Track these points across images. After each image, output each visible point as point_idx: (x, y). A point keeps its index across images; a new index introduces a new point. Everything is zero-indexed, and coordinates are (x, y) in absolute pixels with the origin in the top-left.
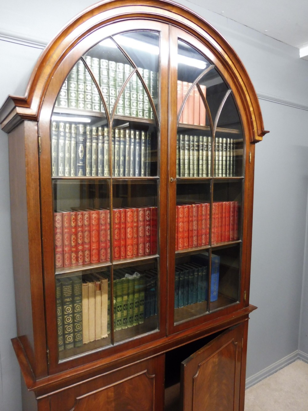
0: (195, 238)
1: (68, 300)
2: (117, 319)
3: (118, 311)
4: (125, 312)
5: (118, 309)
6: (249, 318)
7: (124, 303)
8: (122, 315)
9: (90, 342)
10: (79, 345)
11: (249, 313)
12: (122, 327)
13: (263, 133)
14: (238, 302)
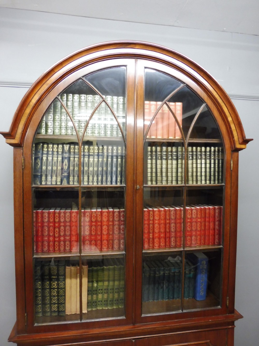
0: (173, 239)
1: (54, 277)
2: (99, 300)
3: (99, 293)
4: (105, 296)
5: (99, 291)
6: (235, 326)
7: (105, 288)
8: (102, 297)
9: (72, 314)
10: (62, 315)
11: (235, 321)
12: (103, 307)
13: (246, 142)
14: (219, 307)
